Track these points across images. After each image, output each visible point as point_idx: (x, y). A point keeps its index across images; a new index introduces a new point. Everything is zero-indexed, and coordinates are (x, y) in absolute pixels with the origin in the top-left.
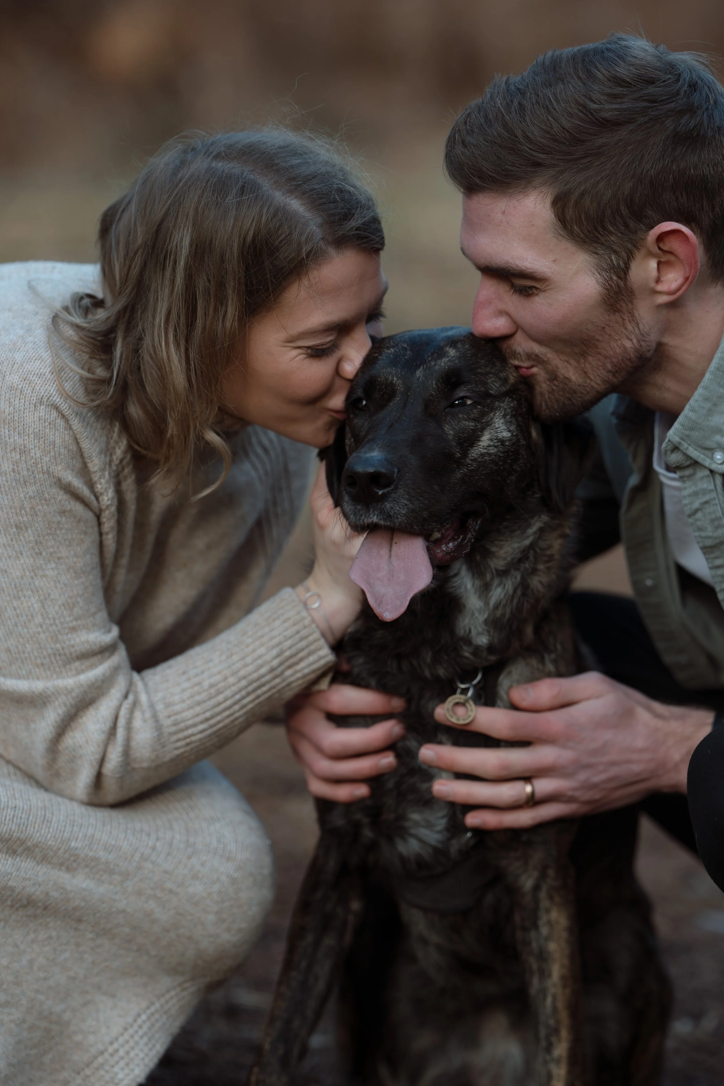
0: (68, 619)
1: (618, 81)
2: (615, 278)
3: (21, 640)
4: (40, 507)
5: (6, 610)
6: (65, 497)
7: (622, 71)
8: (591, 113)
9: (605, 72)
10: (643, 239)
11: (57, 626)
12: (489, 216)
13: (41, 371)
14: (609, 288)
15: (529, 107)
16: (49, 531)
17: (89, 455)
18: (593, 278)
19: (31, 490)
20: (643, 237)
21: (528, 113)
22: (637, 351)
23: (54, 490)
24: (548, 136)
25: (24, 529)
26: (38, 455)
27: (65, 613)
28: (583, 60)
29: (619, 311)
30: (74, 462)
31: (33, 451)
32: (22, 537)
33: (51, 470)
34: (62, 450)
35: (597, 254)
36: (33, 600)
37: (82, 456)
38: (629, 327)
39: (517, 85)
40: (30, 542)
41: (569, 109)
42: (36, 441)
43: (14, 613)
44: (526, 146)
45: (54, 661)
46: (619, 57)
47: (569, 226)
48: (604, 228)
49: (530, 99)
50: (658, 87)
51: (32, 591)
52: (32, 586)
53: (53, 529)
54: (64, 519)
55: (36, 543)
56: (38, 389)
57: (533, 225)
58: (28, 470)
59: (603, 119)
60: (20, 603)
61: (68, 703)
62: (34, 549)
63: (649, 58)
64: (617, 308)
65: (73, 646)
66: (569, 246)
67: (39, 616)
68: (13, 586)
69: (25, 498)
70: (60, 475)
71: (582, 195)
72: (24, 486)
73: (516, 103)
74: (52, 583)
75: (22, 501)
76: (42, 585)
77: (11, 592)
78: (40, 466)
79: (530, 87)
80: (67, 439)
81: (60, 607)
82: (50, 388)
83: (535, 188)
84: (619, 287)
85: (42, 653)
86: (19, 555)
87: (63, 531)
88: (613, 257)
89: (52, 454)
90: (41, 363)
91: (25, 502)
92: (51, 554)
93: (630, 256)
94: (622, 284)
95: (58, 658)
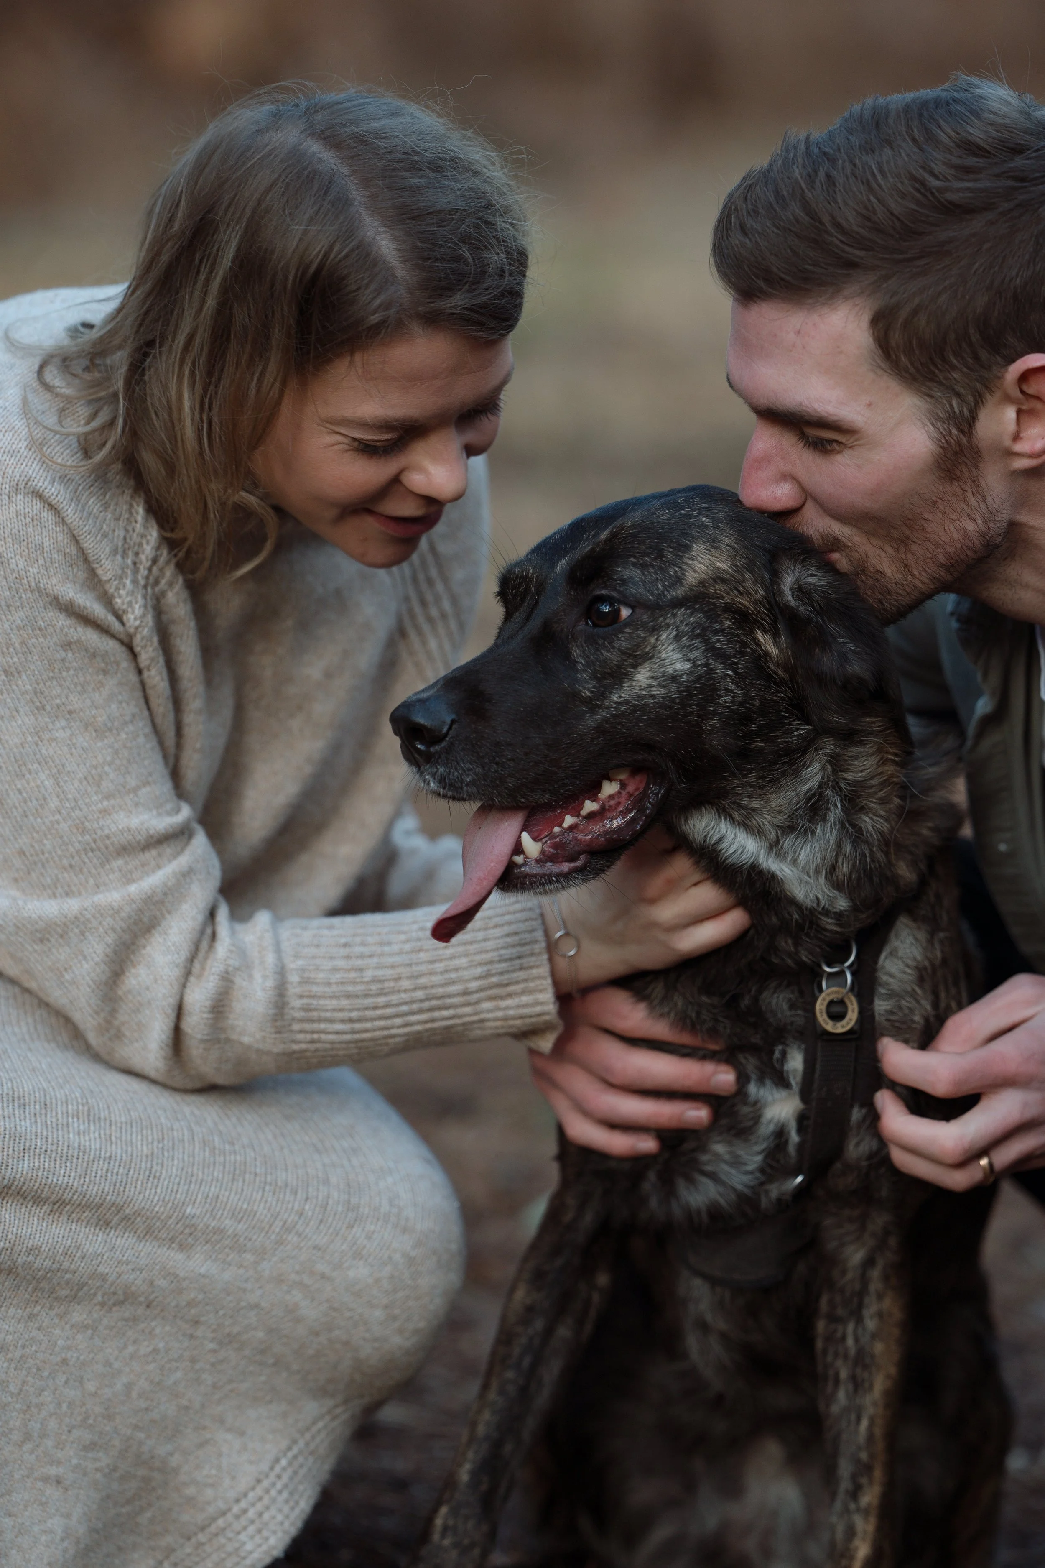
0: (95, 798)
1: (970, 147)
2: (955, 431)
3: (35, 835)
4: (34, 640)
5: (8, 795)
6: (68, 622)
7: (976, 132)
8: (932, 193)
9: (952, 134)
10: (999, 378)
11: (81, 810)
12: (775, 335)
13: (14, 447)
14: (946, 445)
15: (841, 181)
16: (51, 674)
17: (96, 557)
18: (924, 431)
19: (18, 616)
20: (999, 375)
21: (840, 191)
22: (983, 535)
23: (51, 614)
24: (868, 224)
25: (16, 675)
26: (21, 566)
27: (89, 789)
28: (921, 115)
29: (958, 479)
30: (75, 570)
31: (14, 561)
32: (14, 687)
33: (42, 585)
34: (55, 556)
35: (931, 397)
36: (42, 776)
37: (86, 560)
38: (973, 501)
39: (822, 146)
40: (27, 692)
41: (899, 185)
42: (16, 546)
43: (20, 797)
44: (836, 237)
45: (87, 860)
46: (972, 112)
47: (894, 357)
48: (944, 360)
49: (843, 169)
50: (1027, 159)
51: (39, 763)
52: (38, 756)
53: (56, 670)
54: (70, 654)
55: (36, 693)
56: (10, 472)
57: (841, 352)
58: (10, 589)
59: (951, 203)
60: (24, 782)
61: (118, 928)
62: (33, 702)
63: (1015, 115)
64: (955, 475)
65: (108, 837)
66: (892, 384)
67: (55, 799)
68: (13, 759)
69: (11, 629)
70: (56, 592)
71: (915, 312)
72: (7, 612)
73: (822, 174)
74: (65, 749)
75: (8, 635)
76: (51, 752)
77: (10, 768)
78: (25, 581)
79: (842, 151)
80: (60, 538)
81: (81, 783)
82: (27, 469)
83: (846, 298)
84: (959, 443)
85: (67, 850)
86: (15, 713)
87: (72, 672)
88: (954, 403)
89: (41, 562)
90: (13, 436)
91: (12, 635)
92: (58, 707)
93: (979, 400)
94: (964, 440)
95: (90, 854)
